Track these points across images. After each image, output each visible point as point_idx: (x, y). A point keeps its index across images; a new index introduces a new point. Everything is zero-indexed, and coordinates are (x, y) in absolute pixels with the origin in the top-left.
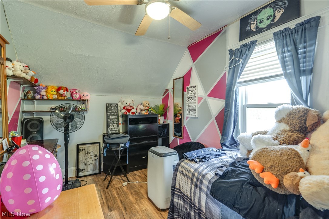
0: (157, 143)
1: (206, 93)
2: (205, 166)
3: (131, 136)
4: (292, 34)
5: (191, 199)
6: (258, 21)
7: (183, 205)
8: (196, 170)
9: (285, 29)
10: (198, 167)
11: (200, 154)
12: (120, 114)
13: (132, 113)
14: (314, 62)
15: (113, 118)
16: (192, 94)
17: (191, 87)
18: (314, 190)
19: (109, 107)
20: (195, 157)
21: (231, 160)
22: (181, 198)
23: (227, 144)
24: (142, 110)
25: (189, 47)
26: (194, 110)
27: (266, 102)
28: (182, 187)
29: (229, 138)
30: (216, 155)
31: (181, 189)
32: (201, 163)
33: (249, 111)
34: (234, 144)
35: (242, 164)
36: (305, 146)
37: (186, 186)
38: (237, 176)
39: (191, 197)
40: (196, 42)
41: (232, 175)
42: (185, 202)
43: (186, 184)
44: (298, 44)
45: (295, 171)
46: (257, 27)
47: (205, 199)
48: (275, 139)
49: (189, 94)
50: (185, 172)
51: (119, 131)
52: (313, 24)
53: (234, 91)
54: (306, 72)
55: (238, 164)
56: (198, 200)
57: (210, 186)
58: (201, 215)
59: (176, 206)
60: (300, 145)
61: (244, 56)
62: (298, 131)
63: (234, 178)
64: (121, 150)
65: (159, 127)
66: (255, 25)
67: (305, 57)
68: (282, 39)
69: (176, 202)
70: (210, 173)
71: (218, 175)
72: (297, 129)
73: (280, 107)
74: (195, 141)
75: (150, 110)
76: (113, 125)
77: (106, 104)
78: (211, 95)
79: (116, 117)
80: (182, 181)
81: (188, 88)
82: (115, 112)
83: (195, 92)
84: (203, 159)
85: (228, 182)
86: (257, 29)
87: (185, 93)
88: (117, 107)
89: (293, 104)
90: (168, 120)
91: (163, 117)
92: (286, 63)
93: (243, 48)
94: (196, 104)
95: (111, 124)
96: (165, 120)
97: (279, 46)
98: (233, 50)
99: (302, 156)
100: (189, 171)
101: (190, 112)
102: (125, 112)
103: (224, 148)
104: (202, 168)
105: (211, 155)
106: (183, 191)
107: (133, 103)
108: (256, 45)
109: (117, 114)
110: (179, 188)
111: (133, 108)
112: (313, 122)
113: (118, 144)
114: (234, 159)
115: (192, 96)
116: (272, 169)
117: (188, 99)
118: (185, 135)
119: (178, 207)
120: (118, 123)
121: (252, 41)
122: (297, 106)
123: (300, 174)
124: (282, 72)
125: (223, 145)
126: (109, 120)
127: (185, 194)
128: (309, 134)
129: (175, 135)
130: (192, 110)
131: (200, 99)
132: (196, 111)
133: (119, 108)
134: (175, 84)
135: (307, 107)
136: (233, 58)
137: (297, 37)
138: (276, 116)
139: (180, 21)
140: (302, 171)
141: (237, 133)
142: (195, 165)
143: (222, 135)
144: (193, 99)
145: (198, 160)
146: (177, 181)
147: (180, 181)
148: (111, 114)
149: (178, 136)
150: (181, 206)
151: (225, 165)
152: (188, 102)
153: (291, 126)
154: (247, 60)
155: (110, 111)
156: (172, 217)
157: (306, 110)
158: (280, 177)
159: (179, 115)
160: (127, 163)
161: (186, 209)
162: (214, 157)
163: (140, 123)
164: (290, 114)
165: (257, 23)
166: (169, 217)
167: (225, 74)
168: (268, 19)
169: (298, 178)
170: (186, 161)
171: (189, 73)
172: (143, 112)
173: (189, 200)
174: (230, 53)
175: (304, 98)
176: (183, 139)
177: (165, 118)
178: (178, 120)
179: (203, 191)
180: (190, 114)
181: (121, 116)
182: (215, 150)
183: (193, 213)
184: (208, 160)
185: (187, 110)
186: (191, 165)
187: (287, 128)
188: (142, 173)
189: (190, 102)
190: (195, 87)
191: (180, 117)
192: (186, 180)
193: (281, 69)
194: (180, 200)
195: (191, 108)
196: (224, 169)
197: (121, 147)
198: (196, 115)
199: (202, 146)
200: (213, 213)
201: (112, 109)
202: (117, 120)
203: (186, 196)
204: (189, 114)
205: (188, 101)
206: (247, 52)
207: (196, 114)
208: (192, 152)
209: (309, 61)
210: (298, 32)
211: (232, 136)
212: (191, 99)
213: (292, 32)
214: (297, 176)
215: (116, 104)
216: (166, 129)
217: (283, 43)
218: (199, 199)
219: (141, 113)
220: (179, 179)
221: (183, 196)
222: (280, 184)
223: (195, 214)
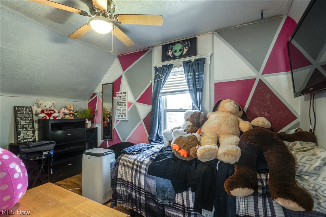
0: (85, 147)
1: (135, 99)
2: (141, 156)
3: (57, 143)
4: (193, 65)
5: (132, 183)
6: (174, 51)
7: (124, 191)
8: (135, 160)
9: (189, 61)
10: (136, 158)
11: (136, 148)
12: (36, 118)
13: (54, 117)
14: (203, 85)
15: (25, 124)
16: (122, 99)
17: (121, 93)
18: (202, 152)
19: (18, 111)
20: (132, 151)
21: (158, 150)
22: (123, 185)
23: (154, 140)
24: (65, 114)
25: (119, 56)
26: (124, 114)
27: (178, 108)
28: (123, 176)
29: (155, 135)
30: (148, 148)
31: (123, 178)
32: (138, 155)
33: (168, 113)
34: (159, 139)
35: (167, 149)
36: (199, 133)
37: (127, 174)
38: (165, 157)
39: (132, 181)
40: (126, 54)
41: (162, 157)
42: (127, 187)
43: (127, 172)
44: (195, 72)
45: (195, 146)
46: (173, 54)
47: (144, 178)
48: (185, 131)
49: (119, 99)
50: (126, 164)
51: (35, 139)
52: (202, 61)
53: (158, 99)
54: (200, 90)
55: (164, 150)
56: (138, 182)
57: (147, 168)
58: (141, 191)
59: (119, 193)
60: (197, 132)
61: (165, 74)
62: (196, 125)
63: (163, 159)
64: (44, 159)
65: (87, 131)
66: (172, 52)
67: (199, 81)
68: (187, 66)
69: (118, 190)
70: (146, 159)
71: (152, 160)
72: (195, 124)
73: (187, 111)
74: (125, 141)
75: (76, 114)
76: (26, 132)
77: (15, 107)
78: (140, 101)
79: (30, 123)
80: (123, 171)
81: (118, 94)
82: (28, 116)
83: (125, 98)
84: (140, 151)
85: (160, 162)
86: (173, 56)
87: (114, 98)
88: (31, 111)
89: (193, 109)
90: (96, 124)
91: (90, 122)
92: (190, 83)
93: (164, 68)
94: (126, 108)
95: (23, 131)
96: (93, 124)
97: (186, 71)
98: (158, 67)
99: (198, 138)
100: (130, 162)
101: (120, 116)
102: (44, 117)
103: (152, 143)
104: (139, 158)
105: (144, 148)
106: (124, 179)
107: (54, 106)
108: (173, 67)
109: (32, 118)
110: (121, 178)
111: (55, 112)
112: (202, 120)
113: (41, 153)
114: (160, 149)
115: (122, 102)
116: (185, 147)
117: (118, 104)
118: (115, 137)
119: (121, 193)
120: (33, 129)
121: (170, 64)
122: (195, 111)
123: (197, 147)
124: (188, 89)
125: (150, 141)
126: (20, 127)
127: (127, 181)
128: (201, 127)
129: (103, 138)
130: (122, 114)
131: (130, 104)
132: (127, 115)
133: (34, 112)
134: (103, 89)
135: (200, 111)
136: (157, 74)
137: (195, 67)
138: (185, 117)
139: (117, 37)
140: (198, 145)
141: (160, 131)
142: (134, 157)
143: (149, 134)
144: (123, 104)
145: (135, 153)
146: (118, 173)
147: (122, 172)
148: (22, 119)
149: (107, 139)
150: (123, 191)
151: (156, 153)
152: (118, 107)
153: (193, 123)
154: (167, 77)
155: (20, 116)
156: (115, 204)
157: (199, 113)
158: (188, 151)
159: (108, 119)
160: (52, 173)
161: (127, 192)
162: (147, 149)
163: (64, 128)
164: (192, 115)
165: (173, 52)
166: (112, 204)
167: (151, 85)
168: (180, 51)
169: (196, 149)
170: (125, 155)
171: (119, 80)
172: (67, 117)
173: (130, 184)
174: (155, 70)
175: (199, 106)
176: (113, 141)
177: (92, 123)
178: (106, 124)
179: (142, 173)
180: (121, 117)
181: (37, 122)
182: (146, 144)
183: (134, 194)
184: (143, 152)
185: (118, 114)
186: (131, 157)
187: (191, 124)
188: (68, 182)
189: (120, 106)
190: (125, 93)
191: (109, 121)
192: (127, 169)
193: (187, 86)
194: (122, 187)
195: (121, 112)
196: (156, 155)
197: (45, 155)
198: (126, 119)
199: (132, 144)
200: (150, 186)
201: (24, 113)
202: (31, 126)
203: (127, 182)
204: (119, 117)
205: (118, 105)
206: (167, 71)
207: (127, 117)
208: (129, 148)
209: (201, 84)
210: (195, 64)
211: (157, 133)
212: (121, 104)
213: (192, 63)
214: (196, 148)
215: (30, 107)
216: (94, 133)
217: (188, 70)
218: (139, 180)
219: (64, 117)
220: (120, 170)
221: (125, 183)
222: (188, 155)
223: (136, 193)
